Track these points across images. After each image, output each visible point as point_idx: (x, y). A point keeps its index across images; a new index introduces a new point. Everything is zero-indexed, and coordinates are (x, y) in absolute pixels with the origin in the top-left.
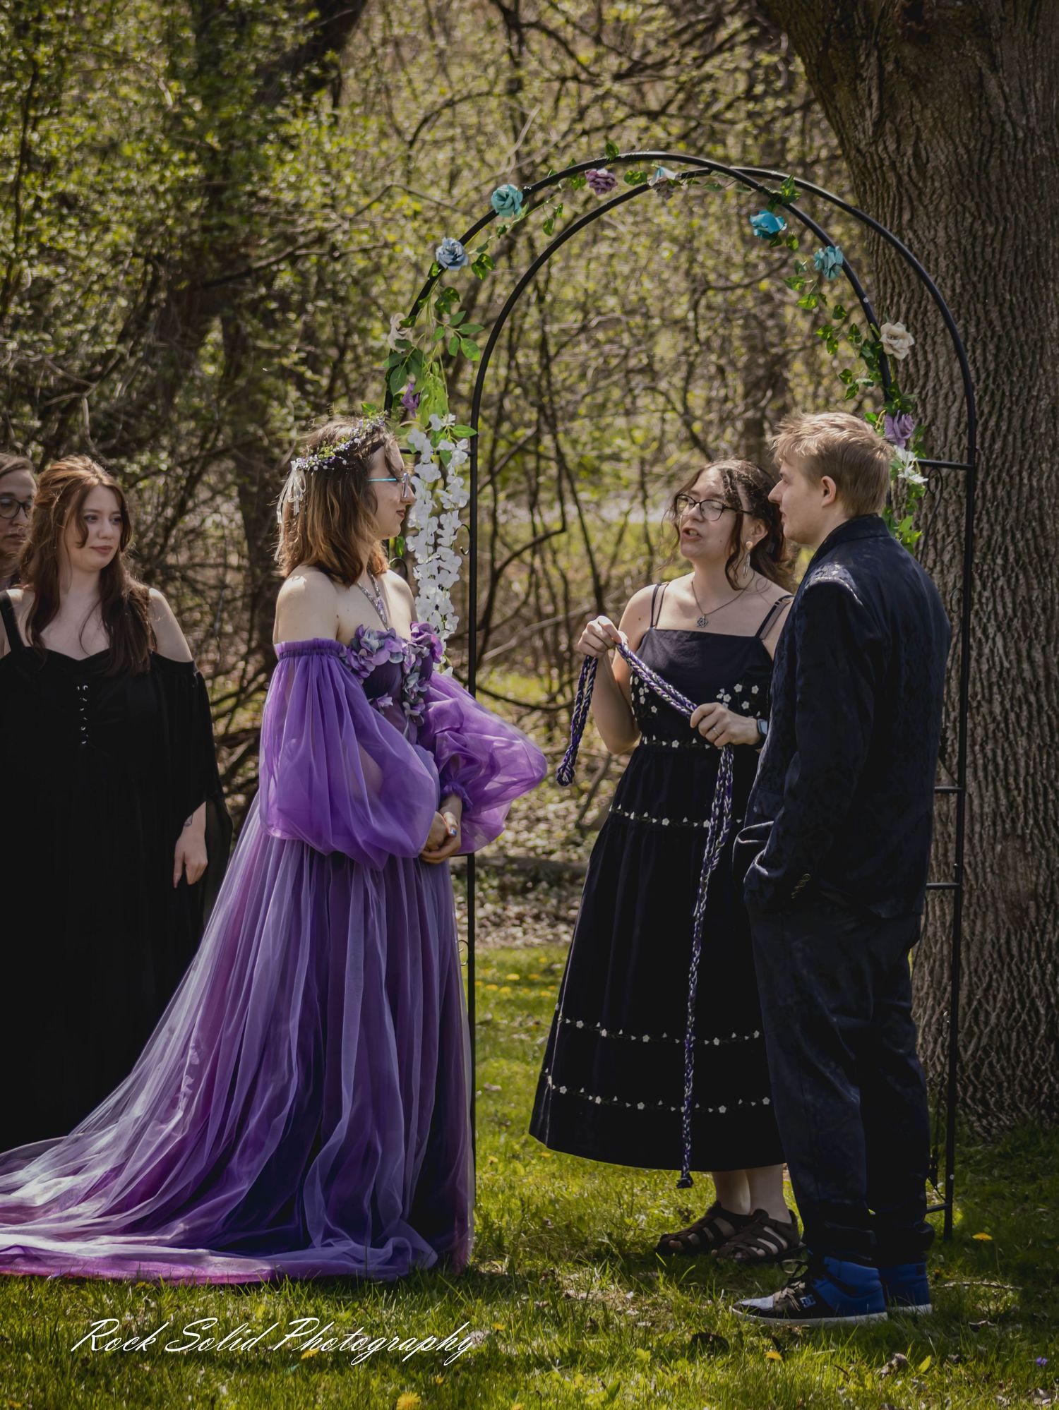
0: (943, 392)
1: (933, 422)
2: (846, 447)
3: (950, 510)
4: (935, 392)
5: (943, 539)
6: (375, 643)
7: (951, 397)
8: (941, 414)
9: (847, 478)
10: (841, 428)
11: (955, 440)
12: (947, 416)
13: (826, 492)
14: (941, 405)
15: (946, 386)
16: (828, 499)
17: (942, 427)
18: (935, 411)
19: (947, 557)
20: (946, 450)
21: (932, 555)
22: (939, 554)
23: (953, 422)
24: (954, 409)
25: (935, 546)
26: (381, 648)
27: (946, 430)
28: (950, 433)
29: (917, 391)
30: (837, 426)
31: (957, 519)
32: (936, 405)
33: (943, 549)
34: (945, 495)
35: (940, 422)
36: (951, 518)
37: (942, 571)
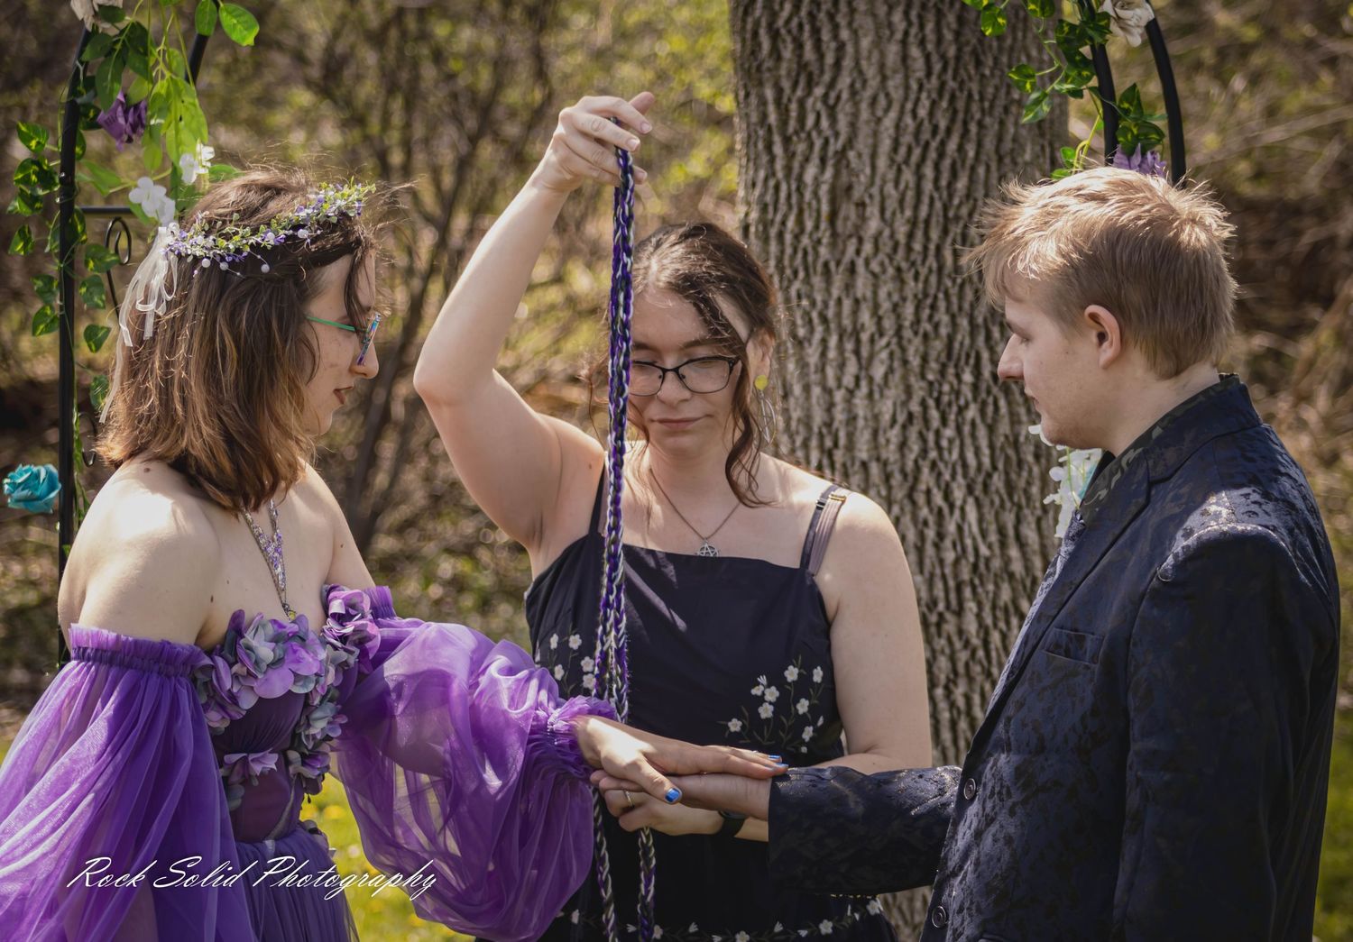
0: (868, 93)
1: (850, 143)
2: (1115, 237)
3: (882, 293)
4: (854, 93)
5: (872, 340)
6: (266, 651)
7: (882, 101)
8: (864, 131)
9: (1134, 296)
10: (1100, 198)
11: (891, 175)
12: (875, 134)
13: (1102, 337)
14: (865, 114)
15: (874, 83)
16: (1108, 351)
17: (866, 152)
18: (853, 126)
19: (878, 371)
20: (875, 191)
21: (852, 368)
22: (865, 366)
23: (886, 144)
24: (889, 122)
25: (857, 352)
26: (277, 663)
27: (874, 156)
28: (882, 162)
29: (819, 91)
30: (1093, 197)
31: (895, 307)
32: (856, 115)
33: (871, 357)
34: (875, 266)
35: (863, 144)
36: (886, 306)
37: (870, 395)
